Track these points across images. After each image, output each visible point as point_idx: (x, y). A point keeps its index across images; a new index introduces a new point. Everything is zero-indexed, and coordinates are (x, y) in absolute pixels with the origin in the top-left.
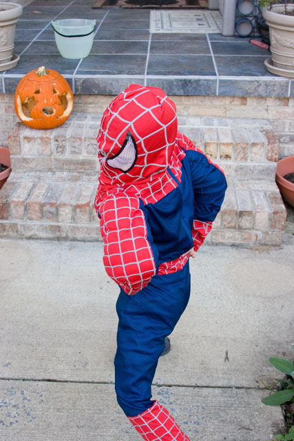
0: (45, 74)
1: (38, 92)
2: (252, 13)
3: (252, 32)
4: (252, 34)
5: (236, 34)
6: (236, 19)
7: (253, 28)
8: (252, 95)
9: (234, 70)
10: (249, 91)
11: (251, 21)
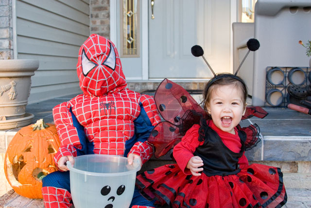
0: (43, 128)
1: (29, 150)
2: (282, 84)
3: (282, 102)
4: (283, 105)
5: (267, 104)
6: (266, 90)
7: (284, 98)
8: (306, 160)
9: (279, 131)
10: (303, 155)
11: (281, 91)
